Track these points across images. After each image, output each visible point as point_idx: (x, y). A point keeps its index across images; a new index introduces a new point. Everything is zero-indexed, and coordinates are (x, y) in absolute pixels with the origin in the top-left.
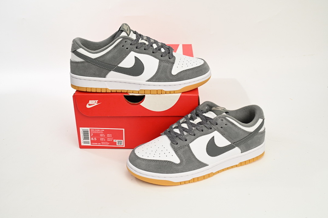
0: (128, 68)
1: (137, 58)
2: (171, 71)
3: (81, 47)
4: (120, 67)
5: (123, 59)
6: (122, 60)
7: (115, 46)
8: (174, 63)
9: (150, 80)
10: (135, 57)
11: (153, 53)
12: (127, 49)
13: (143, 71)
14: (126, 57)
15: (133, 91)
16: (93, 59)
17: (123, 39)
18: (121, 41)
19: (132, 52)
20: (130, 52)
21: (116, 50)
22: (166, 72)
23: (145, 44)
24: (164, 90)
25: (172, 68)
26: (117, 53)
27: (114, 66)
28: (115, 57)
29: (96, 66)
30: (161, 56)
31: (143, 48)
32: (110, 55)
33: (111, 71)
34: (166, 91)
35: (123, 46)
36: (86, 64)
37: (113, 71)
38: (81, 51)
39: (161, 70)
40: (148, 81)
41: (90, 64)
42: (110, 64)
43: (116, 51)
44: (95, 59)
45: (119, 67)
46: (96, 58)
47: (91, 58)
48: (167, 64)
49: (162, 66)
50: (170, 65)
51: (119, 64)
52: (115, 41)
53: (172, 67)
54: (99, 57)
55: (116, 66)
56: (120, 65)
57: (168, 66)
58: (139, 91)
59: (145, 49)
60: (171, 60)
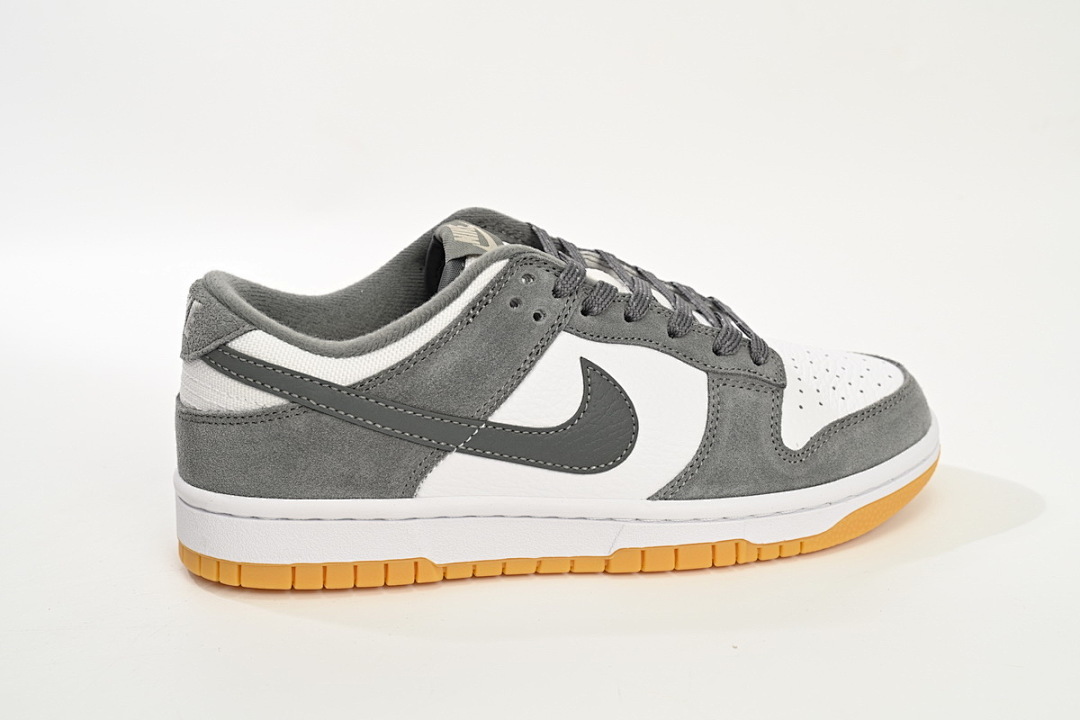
0: (548, 430)
1: (596, 368)
2: (779, 432)
3: (256, 325)
4: (504, 427)
5: (520, 380)
6: (513, 388)
7: (472, 306)
8: (784, 386)
9: (673, 491)
10: (584, 362)
11: (672, 334)
12: (537, 317)
13: (633, 443)
14: (533, 363)
15: (573, 561)
16: (340, 388)
17: (509, 267)
18: (504, 273)
19: (564, 339)
20: (555, 334)
21: (477, 329)
22: (757, 439)
23: (612, 290)
24: (752, 541)
25: (779, 415)
26: (484, 345)
27: (471, 420)
28: (475, 370)
29: (364, 431)
30: (717, 352)
31: (618, 313)
32: (448, 360)
33: (450, 451)
34: (759, 548)
35: (515, 303)
36: (300, 422)
37: (460, 451)
38: (258, 345)
39: (725, 430)
40: (663, 495)
41: (325, 418)
42: (443, 415)
43: (478, 331)
44: (352, 387)
45: (495, 425)
46: (362, 384)
47: (331, 385)
48: (752, 395)
49: (730, 404)
50: (766, 399)
51: (494, 409)
52: (473, 277)
53: (779, 406)
54: (377, 377)
55: (480, 421)
56: (501, 416)
57: (756, 405)
58: (607, 561)
59: (628, 319)
60: (767, 371)
